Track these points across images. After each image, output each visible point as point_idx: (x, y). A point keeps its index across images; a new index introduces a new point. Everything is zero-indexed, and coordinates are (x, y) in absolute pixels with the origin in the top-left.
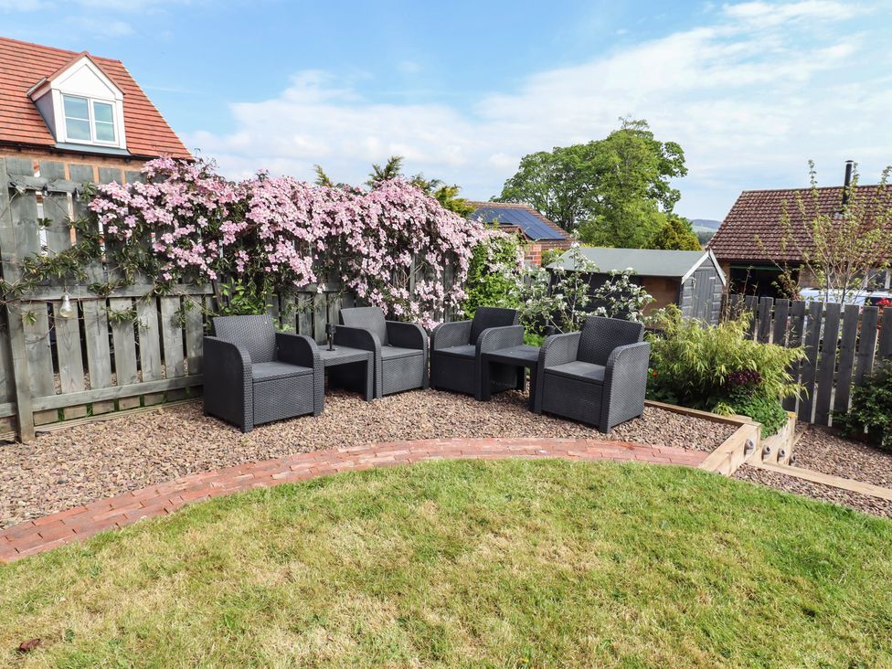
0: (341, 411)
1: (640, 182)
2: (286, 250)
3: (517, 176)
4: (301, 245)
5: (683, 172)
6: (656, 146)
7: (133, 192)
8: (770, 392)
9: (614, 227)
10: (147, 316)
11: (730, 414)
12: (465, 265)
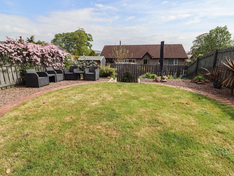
0: (52, 84)
1: (84, 42)
2: (35, 57)
3: (54, 39)
4: (37, 56)
5: (92, 40)
6: (86, 34)
7: (5, 46)
8: (114, 74)
9: (79, 52)
10: (10, 70)
11: (109, 77)
12: (64, 59)
